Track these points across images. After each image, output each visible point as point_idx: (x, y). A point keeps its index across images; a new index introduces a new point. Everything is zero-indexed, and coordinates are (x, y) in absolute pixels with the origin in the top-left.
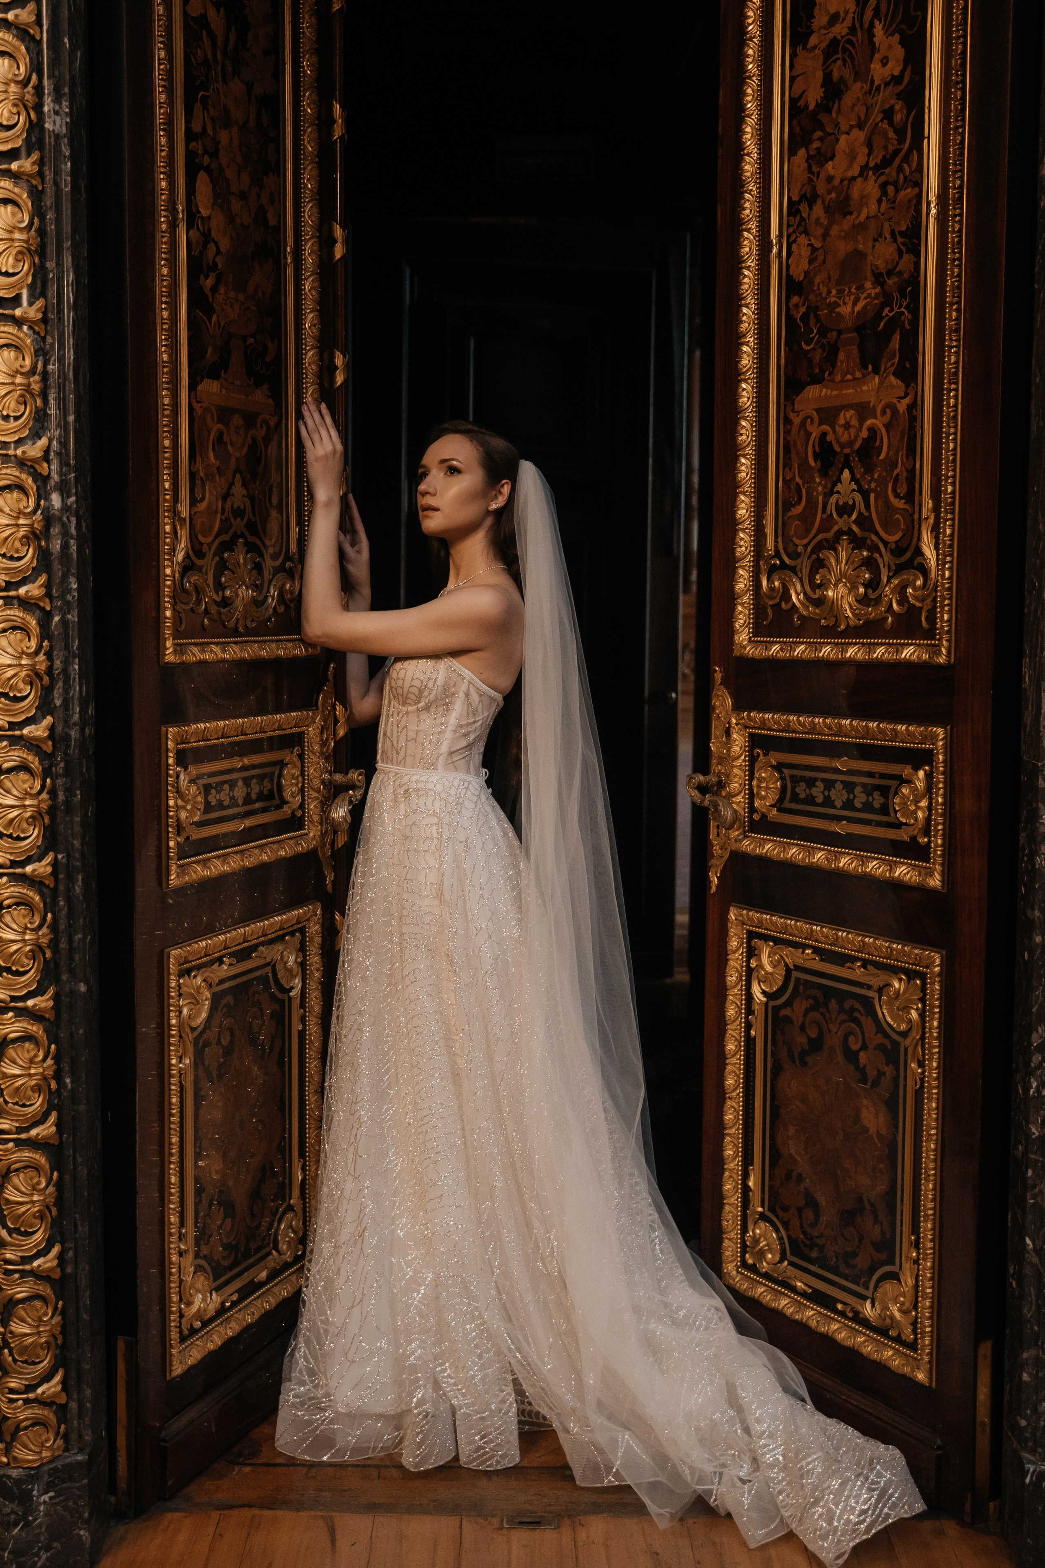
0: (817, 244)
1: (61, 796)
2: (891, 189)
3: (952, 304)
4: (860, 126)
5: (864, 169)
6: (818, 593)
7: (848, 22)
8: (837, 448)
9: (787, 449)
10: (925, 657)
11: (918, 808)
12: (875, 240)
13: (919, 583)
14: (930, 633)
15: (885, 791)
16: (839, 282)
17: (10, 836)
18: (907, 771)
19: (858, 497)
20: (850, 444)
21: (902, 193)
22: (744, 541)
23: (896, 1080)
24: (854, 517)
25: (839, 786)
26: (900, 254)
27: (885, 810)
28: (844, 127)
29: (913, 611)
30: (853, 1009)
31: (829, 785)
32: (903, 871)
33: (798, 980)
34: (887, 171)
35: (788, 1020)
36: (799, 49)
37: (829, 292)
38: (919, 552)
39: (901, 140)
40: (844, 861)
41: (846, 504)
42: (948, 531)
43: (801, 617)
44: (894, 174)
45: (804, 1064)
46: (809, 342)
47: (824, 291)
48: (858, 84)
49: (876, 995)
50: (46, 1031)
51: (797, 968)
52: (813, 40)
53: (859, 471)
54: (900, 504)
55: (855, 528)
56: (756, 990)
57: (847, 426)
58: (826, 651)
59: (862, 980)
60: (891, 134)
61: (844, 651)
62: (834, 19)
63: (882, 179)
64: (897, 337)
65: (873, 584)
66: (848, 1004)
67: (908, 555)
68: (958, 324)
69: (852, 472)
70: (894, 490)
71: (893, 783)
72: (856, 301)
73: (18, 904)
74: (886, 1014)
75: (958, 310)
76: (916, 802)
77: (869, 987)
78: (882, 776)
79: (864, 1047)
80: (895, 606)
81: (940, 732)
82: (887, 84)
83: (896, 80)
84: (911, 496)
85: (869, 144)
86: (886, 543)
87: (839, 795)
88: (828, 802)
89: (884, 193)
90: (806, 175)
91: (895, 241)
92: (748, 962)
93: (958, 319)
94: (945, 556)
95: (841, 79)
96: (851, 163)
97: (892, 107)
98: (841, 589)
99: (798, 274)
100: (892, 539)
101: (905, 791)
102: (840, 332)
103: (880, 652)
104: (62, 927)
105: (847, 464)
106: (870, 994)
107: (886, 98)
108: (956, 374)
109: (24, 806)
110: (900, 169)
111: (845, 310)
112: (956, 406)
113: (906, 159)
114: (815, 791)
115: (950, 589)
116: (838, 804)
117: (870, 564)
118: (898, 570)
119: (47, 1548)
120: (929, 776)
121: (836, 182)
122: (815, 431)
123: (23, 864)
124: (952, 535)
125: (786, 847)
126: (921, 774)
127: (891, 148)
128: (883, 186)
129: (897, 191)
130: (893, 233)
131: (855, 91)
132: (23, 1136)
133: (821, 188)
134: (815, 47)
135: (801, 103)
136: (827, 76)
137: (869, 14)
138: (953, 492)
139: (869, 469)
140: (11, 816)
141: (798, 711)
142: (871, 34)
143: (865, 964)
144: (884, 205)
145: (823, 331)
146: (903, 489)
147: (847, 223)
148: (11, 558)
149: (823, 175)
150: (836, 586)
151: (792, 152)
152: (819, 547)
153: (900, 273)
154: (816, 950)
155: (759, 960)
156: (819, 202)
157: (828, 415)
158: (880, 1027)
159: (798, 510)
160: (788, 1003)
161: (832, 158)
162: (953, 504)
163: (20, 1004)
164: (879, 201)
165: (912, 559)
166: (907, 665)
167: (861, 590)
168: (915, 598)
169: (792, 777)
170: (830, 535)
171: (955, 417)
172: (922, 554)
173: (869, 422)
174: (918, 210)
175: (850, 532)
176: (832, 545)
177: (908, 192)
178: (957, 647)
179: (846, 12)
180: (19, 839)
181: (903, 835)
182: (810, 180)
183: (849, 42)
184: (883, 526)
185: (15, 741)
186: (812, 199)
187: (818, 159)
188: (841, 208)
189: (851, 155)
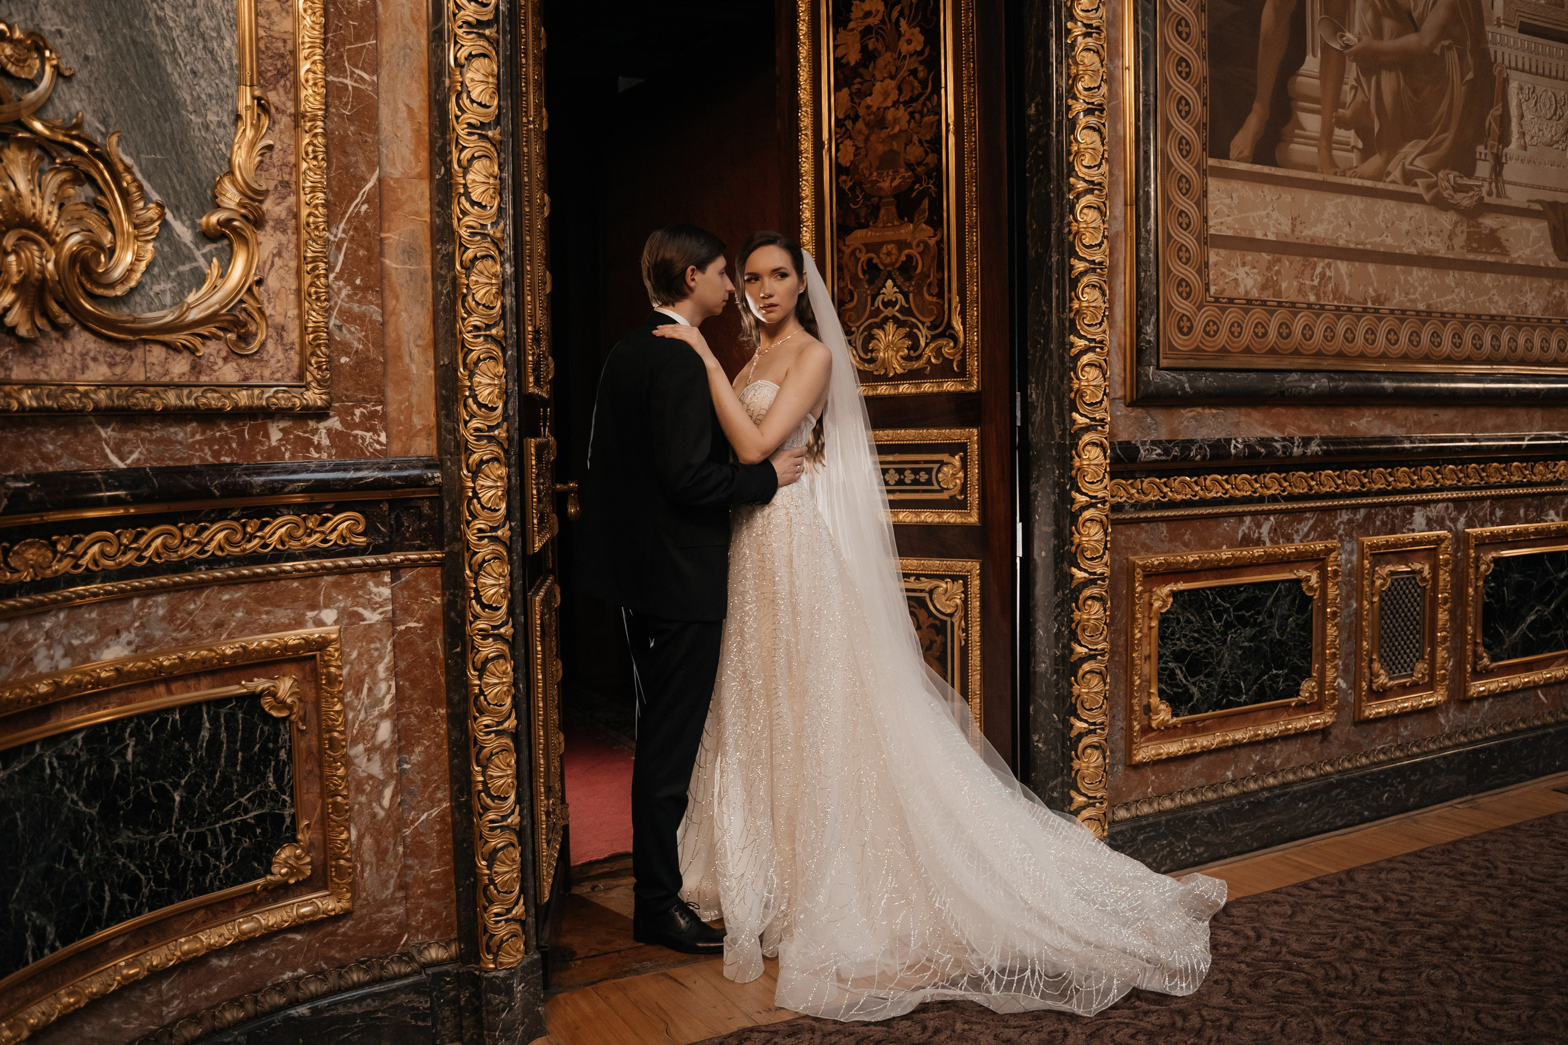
0: (861, 145)
1: (513, 480)
2: (917, 116)
4: (892, 77)
5: (895, 104)
6: (870, 355)
7: (879, 17)
8: (881, 267)
9: (840, 268)
10: (960, 388)
11: (955, 479)
12: (907, 144)
13: (951, 345)
14: (964, 374)
15: (929, 471)
16: (878, 168)
17: (489, 509)
18: (945, 457)
19: (900, 296)
20: (892, 264)
21: (925, 118)
23: (945, 644)
24: (897, 308)
26: (927, 153)
27: (929, 482)
28: (878, 76)
29: (948, 362)
32: (948, 518)
34: (913, 105)
36: (840, 29)
37: (870, 174)
38: (949, 326)
39: (923, 88)
40: (901, 517)
41: (890, 301)
42: (972, 315)
44: (918, 107)
46: (856, 203)
47: (867, 173)
48: (888, 54)
49: (928, 596)
50: (510, 650)
52: (851, 25)
53: (900, 280)
54: (933, 300)
55: (897, 315)
57: (889, 254)
60: (916, 84)
62: (868, 14)
63: (911, 109)
64: (926, 202)
65: (915, 348)
67: (941, 329)
68: (977, 194)
69: (894, 281)
70: (928, 291)
71: (936, 466)
72: (893, 180)
73: (495, 558)
74: (937, 605)
76: (954, 475)
77: (922, 591)
78: (926, 462)
80: (933, 360)
81: (975, 431)
82: (912, 55)
83: (918, 53)
84: (942, 295)
85: (900, 89)
86: (923, 323)
87: (892, 477)
89: (913, 117)
90: (850, 104)
91: (921, 145)
93: (976, 191)
94: (971, 329)
95: (875, 49)
96: (885, 99)
97: (915, 69)
98: (891, 352)
99: (845, 162)
100: (927, 320)
102: (881, 198)
103: (925, 388)
105: (890, 276)
107: (912, 63)
109: (497, 487)
110: (924, 104)
111: (886, 185)
113: (929, 98)
115: (977, 347)
116: (909, 482)
117: (911, 336)
118: (933, 338)
119: (522, 1024)
120: (963, 459)
121: (874, 109)
122: (863, 257)
123: (496, 529)
126: (957, 458)
127: (916, 92)
128: (912, 114)
129: (922, 117)
130: (920, 141)
131: (886, 57)
132: (499, 728)
133: (862, 111)
134: (853, 29)
135: (844, 61)
136: (864, 49)
137: (895, 14)
138: (975, 292)
139: (908, 279)
142: (897, 26)
144: (912, 124)
145: (867, 197)
146: (935, 290)
147: (884, 134)
148: (488, 307)
149: (863, 104)
150: (887, 350)
151: (837, 89)
152: (870, 327)
153: (927, 164)
156: (861, 120)
157: (874, 247)
158: (929, 614)
159: (851, 305)
161: (870, 94)
162: (977, 298)
163: (496, 632)
164: (909, 122)
165: (944, 331)
166: (948, 393)
167: (906, 352)
168: (948, 354)
170: (879, 320)
172: (952, 328)
173: (906, 252)
174: (940, 129)
175: (894, 317)
176: (881, 326)
178: (983, 381)
179: (878, 12)
180: (496, 511)
181: (945, 496)
182: (853, 107)
183: (880, 28)
184: (922, 313)
185: (491, 439)
186: (855, 118)
187: (859, 95)
188: (880, 123)
189: (886, 94)
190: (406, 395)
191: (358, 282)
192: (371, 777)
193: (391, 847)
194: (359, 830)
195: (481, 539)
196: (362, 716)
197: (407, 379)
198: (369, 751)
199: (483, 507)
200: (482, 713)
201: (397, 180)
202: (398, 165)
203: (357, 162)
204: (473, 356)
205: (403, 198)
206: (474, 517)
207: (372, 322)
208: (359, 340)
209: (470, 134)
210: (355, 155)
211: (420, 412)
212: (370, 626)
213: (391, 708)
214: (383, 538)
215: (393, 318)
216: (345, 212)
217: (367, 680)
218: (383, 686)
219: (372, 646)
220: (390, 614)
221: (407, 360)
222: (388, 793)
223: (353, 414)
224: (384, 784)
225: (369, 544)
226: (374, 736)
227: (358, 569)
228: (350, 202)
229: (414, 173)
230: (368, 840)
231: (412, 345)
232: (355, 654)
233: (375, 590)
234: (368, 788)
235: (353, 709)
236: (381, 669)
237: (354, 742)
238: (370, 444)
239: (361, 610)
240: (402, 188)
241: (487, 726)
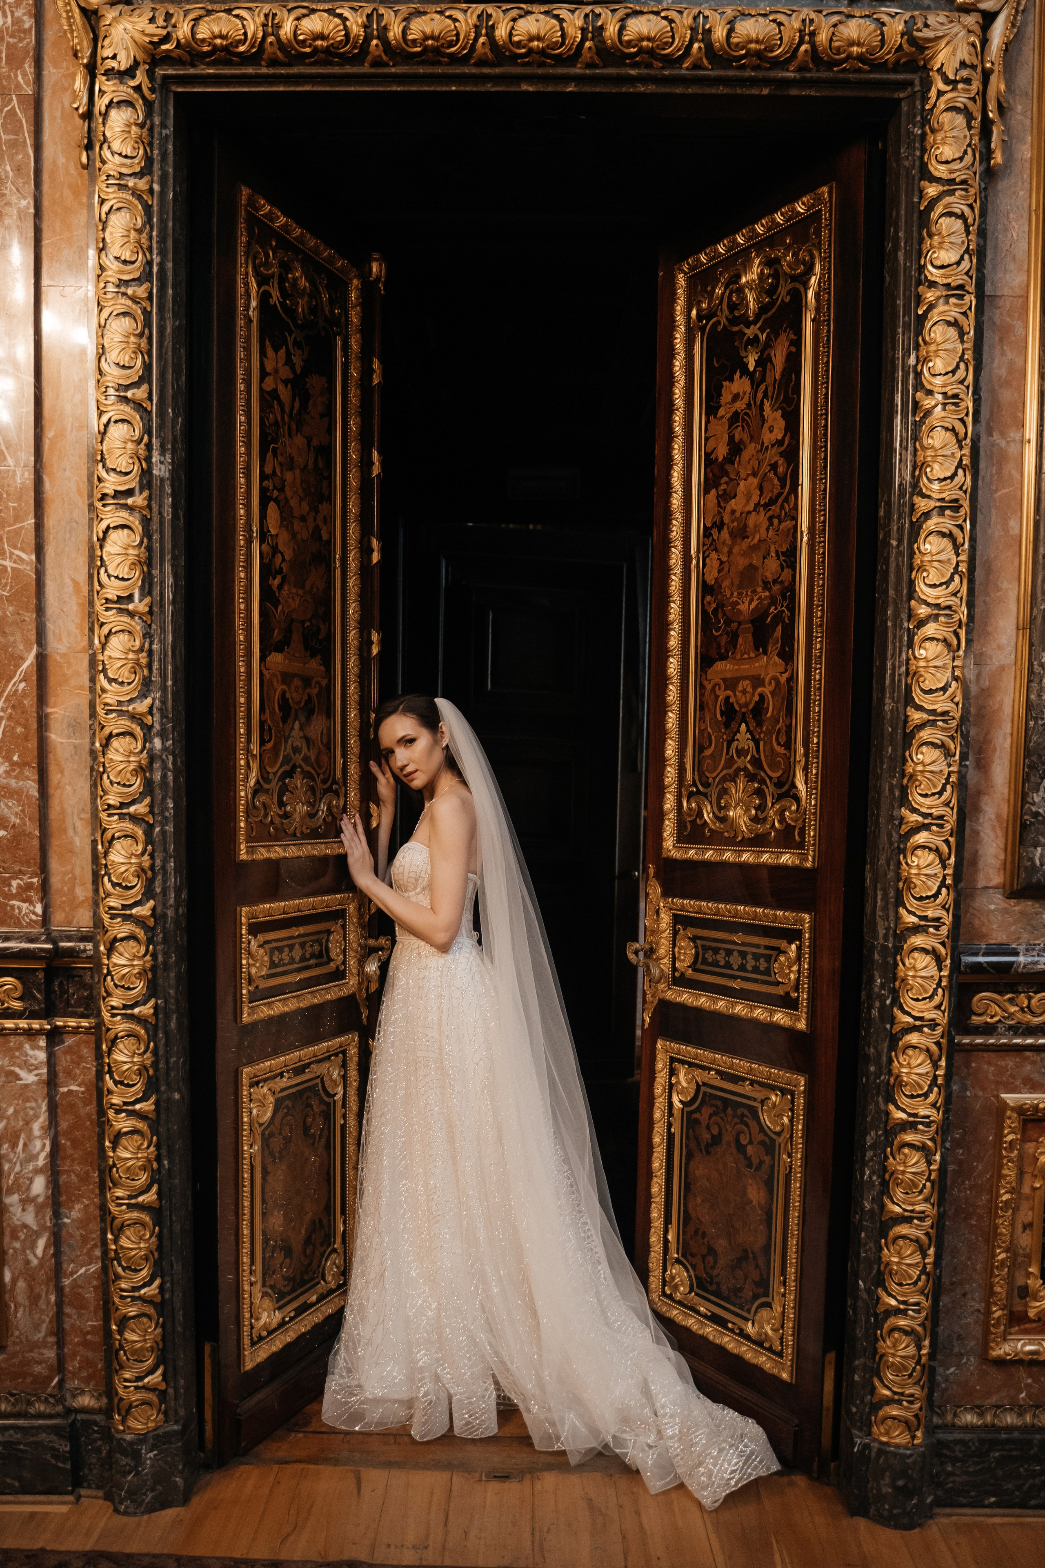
0: (724, 559)
1: (160, 958)
2: (776, 521)
3: (818, 606)
4: (754, 475)
5: (757, 505)
6: (723, 813)
7: (746, 400)
8: (737, 707)
9: (703, 707)
10: (797, 862)
11: (791, 971)
12: (765, 558)
13: (794, 808)
14: (801, 845)
15: (768, 958)
16: (740, 587)
17: (123, 987)
18: (783, 944)
19: (752, 744)
20: (747, 705)
21: (784, 525)
22: (671, 774)
23: (773, 1166)
24: (749, 758)
25: (736, 954)
26: (783, 568)
27: (768, 972)
28: (743, 474)
29: (788, 830)
30: (743, 1115)
31: (729, 952)
32: (780, 1017)
33: (705, 1093)
34: (773, 508)
35: (697, 1122)
36: (711, 418)
37: (732, 594)
38: (794, 785)
39: (783, 486)
40: (738, 1009)
41: (743, 749)
42: (814, 771)
43: (711, 830)
44: (778, 510)
45: (708, 1153)
46: (718, 629)
47: (729, 593)
48: (753, 445)
49: (759, 1105)
50: (149, 1127)
51: (704, 1084)
52: (721, 412)
53: (752, 725)
54: (781, 750)
55: (749, 766)
56: (675, 1099)
57: (744, 692)
58: (728, 856)
59: (750, 1094)
60: (776, 482)
61: (740, 856)
62: (736, 397)
63: (770, 513)
64: (779, 628)
65: (761, 808)
66: (739, 1112)
67: (786, 787)
68: (822, 621)
69: (748, 726)
70: (777, 739)
71: (775, 953)
72: (751, 601)
73: (128, 1036)
74: (766, 1120)
75: (822, 611)
76: (790, 967)
77: (755, 1100)
78: (767, 947)
79: (751, 1142)
80: (777, 824)
81: (808, 917)
82: (773, 446)
83: (780, 443)
84: (788, 745)
85: (761, 488)
86: (771, 778)
87: (736, 960)
88: (728, 965)
89: (771, 524)
90: (716, 509)
91: (779, 558)
92: (670, 1079)
93: (822, 617)
94: (812, 789)
95: (742, 440)
96: (748, 501)
97: (776, 462)
98: (739, 811)
99: (710, 579)
100: (775, 775)
101: (782, 959)
102: (740, 623)
103: (765, 857)
104: (161, 1052)
105: (745, 720)
106: (755, 1104)
107: (773, 455)
108: (820, 657)
109: (133, 966)
110: (783, 507)
111: (745, 607)
112: (820, 680)
113: (786, 500)
114: (719, 958)
115: (815, 813)
116: (735, 967)
117: (759, 793)
118: (779, 798)
119: (153, 1490)
120: (799, 948)
121: (738, 514)
122: (722, 694)
123: (132, 1007)
124: (817, 774)
125: (697, 997)
126: (793, 947)
127: (776, 492)
128: (770, 519)
129: (780, 523)
130: (777, 551)
131: (751, 450)
132: (133, 1201)
133: (727, 518)
134: (722, 417)
135: (713, 456)
136: (731, 438)
137: (760, 395)
138: (818, 743)
139: (760, 724)
140: (124, 972)
141: (708, 899)
142: (762, 409)
143: (752, 1083)
144: (770, 532)
145: (728, 622)
146: (784, 739)
147: (745, 545)
148: (124, 785)
149: (728, 509)
150: (735, 808)
151: (707, 492)
152: (725, 779)
153: (782, 582)
154: (718, 1072)
155: (678, 1077)
156: (725, 527)
157: (732, 683)
158: (762, 1129)
159: (708, 752)
160: (698, 1110)
161: (734, 497)
162: (818, 751)
163: (130, 1108)
164: (768, 530)
165: (789, 790)
166: (784, 868)
167: (753, 812)
168: (791, 819)
169: (703, 946)
170: (731, 771)
171: (820, 688)
172: (796, 787)
173: (759, 690)
174: (795, 538)
175: (745, 769)
176: (734, 778)
177: (788, 524)
178: (820, 856)
179: (745, 393)
180: (129, 989)
181: (781, 991)
182: (719, 512)
183: (747, 414)
184: (770, 766)
185: (126, 918)
186: (720, 525)
187: (726, 497)
188: (741, 533)
189: (749, 497)
190: (69, 868)
191: (15, 758)
192: (25, 1226)
193: (44, 1294)
194: (13, 1273)
195: (114, 1015)
196: (17, 1168)
197: (71, 851)
198: (25, 1202)
199: (116, 986)
200: (115, 1185)
201: (63, 655)
202: (65, 640)
203: (15, 642)
204: (108, 835)
205: (69, 672)
206: (109, 994)
207: (28, 797)
208: (16, 814)
209: (107, 609)
210: (13, 634)
211: (83, 884)
212: (26, 1086)
213: (45, 1165)
214: (39, 1004)
215: (59, 791)
216: (3, 691)
217: (23, 1136)
218: (38, 1144)
219: (28, 1105)
220: (45, 1077)
221: (71, 832)
222: (41, 1243)
223: (10, 885)
224: (38, 1234)
225: (25, 1009)
226: (28, 1188)
227: (15, 1031)
228: (9, 681)
229: (79, 647)
230: (21, 1284)
231: (75, 818)
232: (11, 1111)
233: (31, 1052)
234: (22, 1236)
235: (10, 1161)
236: (37, 1127)
237: (10, 1191)
238: (26, 915)
239: (17, 1070)
240: (69, 663)
241: (118, 1198)
